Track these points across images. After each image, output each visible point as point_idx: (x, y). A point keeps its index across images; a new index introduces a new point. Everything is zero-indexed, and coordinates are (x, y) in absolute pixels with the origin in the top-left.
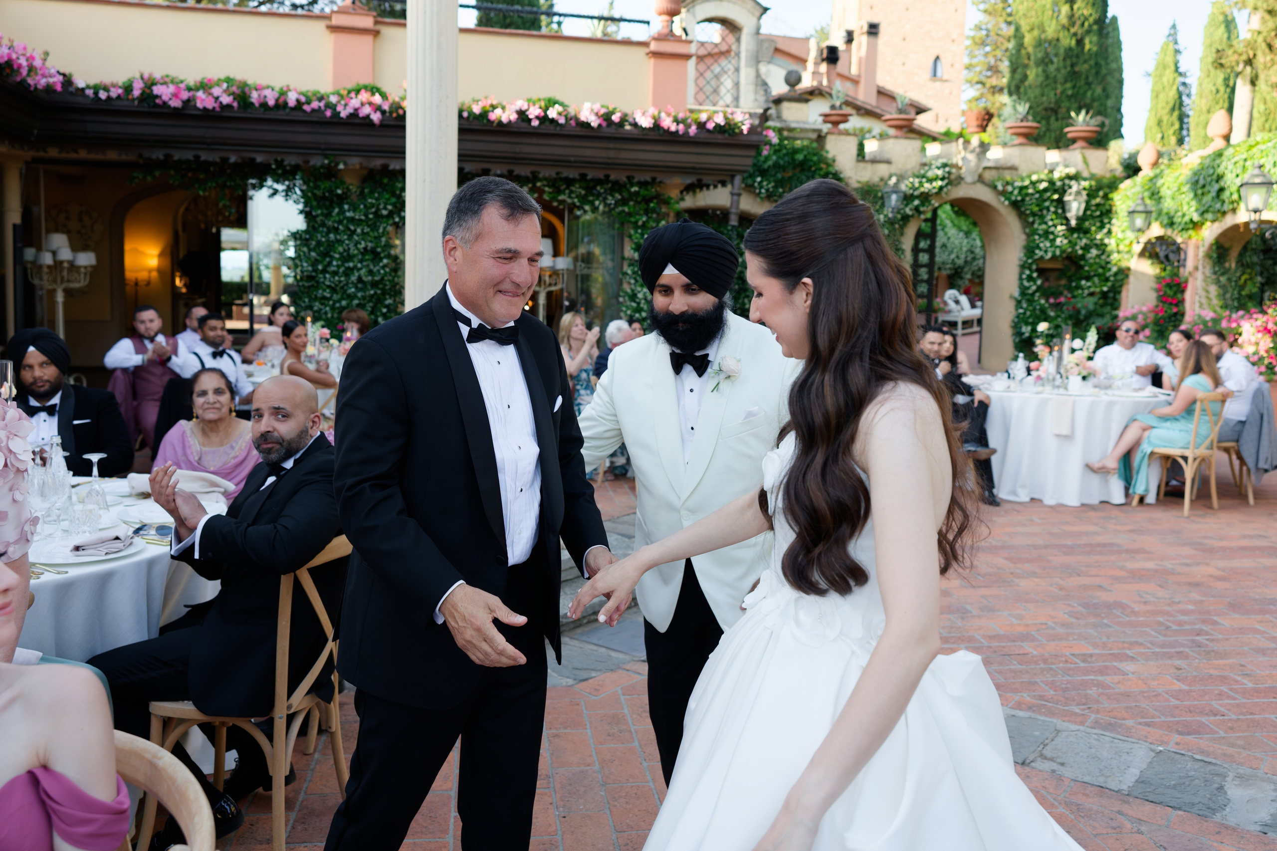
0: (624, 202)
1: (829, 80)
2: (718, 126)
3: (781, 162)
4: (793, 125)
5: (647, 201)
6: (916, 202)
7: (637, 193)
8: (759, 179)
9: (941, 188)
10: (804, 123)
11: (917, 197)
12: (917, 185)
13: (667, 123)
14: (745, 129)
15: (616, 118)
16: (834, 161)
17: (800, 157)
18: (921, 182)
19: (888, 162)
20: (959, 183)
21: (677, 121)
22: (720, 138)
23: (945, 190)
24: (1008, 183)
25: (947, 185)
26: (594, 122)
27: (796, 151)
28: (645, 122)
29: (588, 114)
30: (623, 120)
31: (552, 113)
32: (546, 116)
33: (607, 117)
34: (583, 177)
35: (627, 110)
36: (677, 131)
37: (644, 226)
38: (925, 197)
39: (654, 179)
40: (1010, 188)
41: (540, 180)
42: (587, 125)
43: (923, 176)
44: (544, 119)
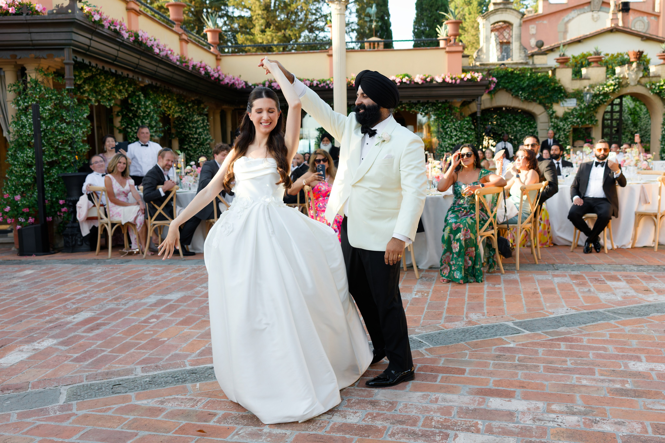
0: (438, 110)
1: (624, 22)
2: (468, 79)
3: (531, 84)
4: (538, 66)
5: (445, 109)
6: (601, 97)
7: (440, 106)
8: (521, 92)
9: (614, 90)
10: (544, 64)
11: (602, 95)
12: (601, 89)
13: (448, 80)
14: (479, 79)
15: (428, 79)
16: (559, 81)
17: (540, 81)
18: (603, 88)
19: (589, 79)
20: (627, 86)
21: (452, 79)
22: (470, 83)
23: (617, 90)
24: (653, 84)
25: (617, 88)
26: (420, 82)
27: (538, 78)
28: (439, 80)
29: (418, 79)
30: (432, 80)
31: (404, 80)
32: (402, 81)
33: (425, 80)
34: (419, 102)
35: (433, 76)
36: (452, 83)
37: (445, 119)
38: (606, 95)
39: (446, 101)
40: (653, 87)
41: (404, 104)
42: (417, 83)
43: (606, 84)
44: (401, 82)
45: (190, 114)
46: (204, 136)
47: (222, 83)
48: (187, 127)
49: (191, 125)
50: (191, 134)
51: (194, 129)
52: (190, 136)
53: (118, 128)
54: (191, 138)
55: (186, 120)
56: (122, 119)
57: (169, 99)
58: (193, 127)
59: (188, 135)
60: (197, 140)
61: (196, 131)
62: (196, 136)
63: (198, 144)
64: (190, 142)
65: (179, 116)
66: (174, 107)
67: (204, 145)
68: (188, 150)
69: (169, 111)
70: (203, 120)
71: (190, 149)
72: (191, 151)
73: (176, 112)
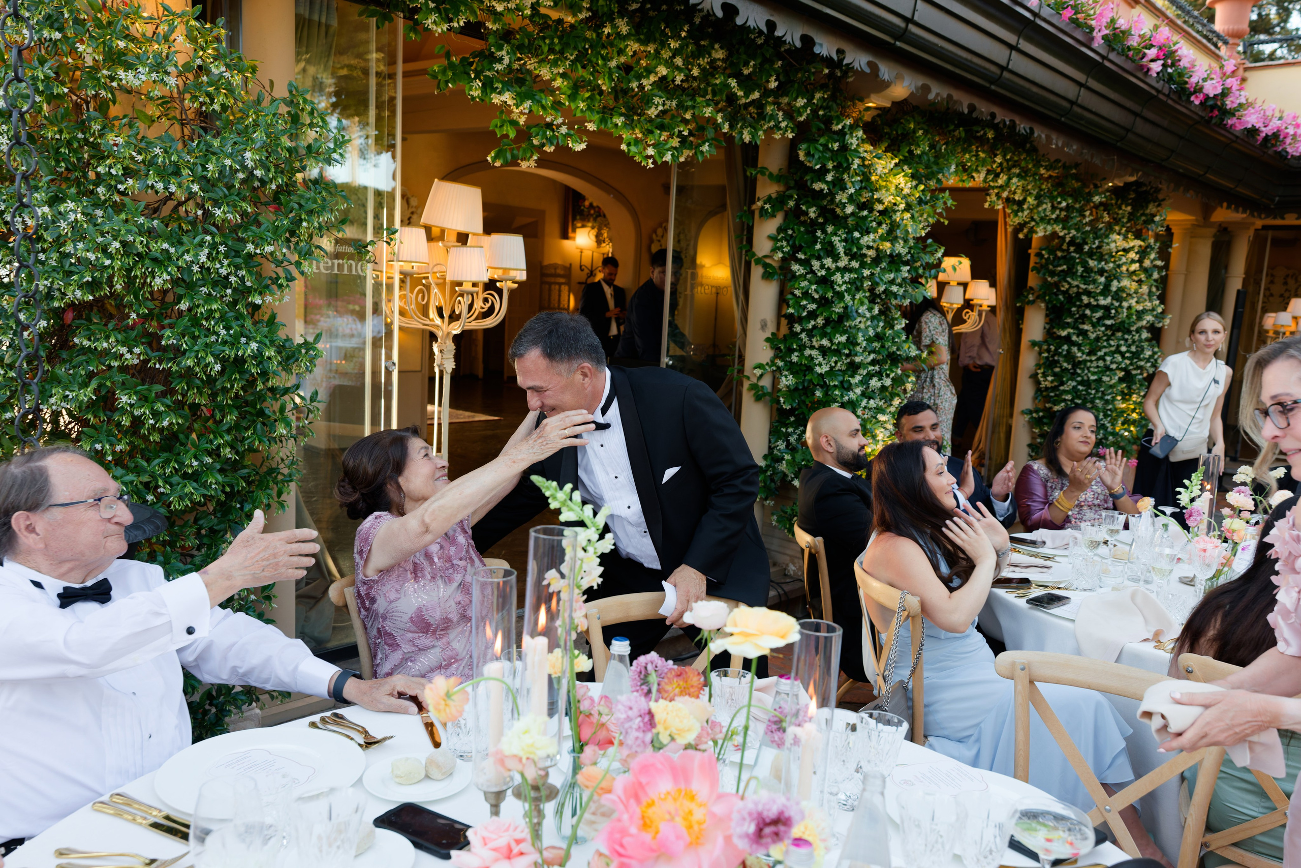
45: (1095, 231)
46: (1133, 302)
47: (1230, 122)
48: (1080, 269)
49: (1092, 263)
50: (1088, 293)
51: (1102, 280)
52: (1085, 299)
53: (759, 261)
54: (1088, 306)
55: (1079, 248)
56: (780, 230)
57: (1017, 171)
58: (1101, 272)
59: (1079, 295)
60: (1108, 316)
61: (1107, 286)
62: (1103, 302)
63: (1108, 327)
64: (1083, 318)
65: (1054, 234)
66: (1030, 200)
67: (1129, 332)
68: (1074, 344)
69: (1016, 213)
70: (1143, 253)
71: (1080, 340)
72: (1079, 346)
73: (1044, 220)
